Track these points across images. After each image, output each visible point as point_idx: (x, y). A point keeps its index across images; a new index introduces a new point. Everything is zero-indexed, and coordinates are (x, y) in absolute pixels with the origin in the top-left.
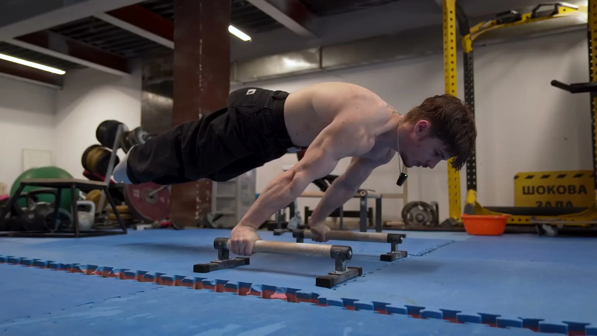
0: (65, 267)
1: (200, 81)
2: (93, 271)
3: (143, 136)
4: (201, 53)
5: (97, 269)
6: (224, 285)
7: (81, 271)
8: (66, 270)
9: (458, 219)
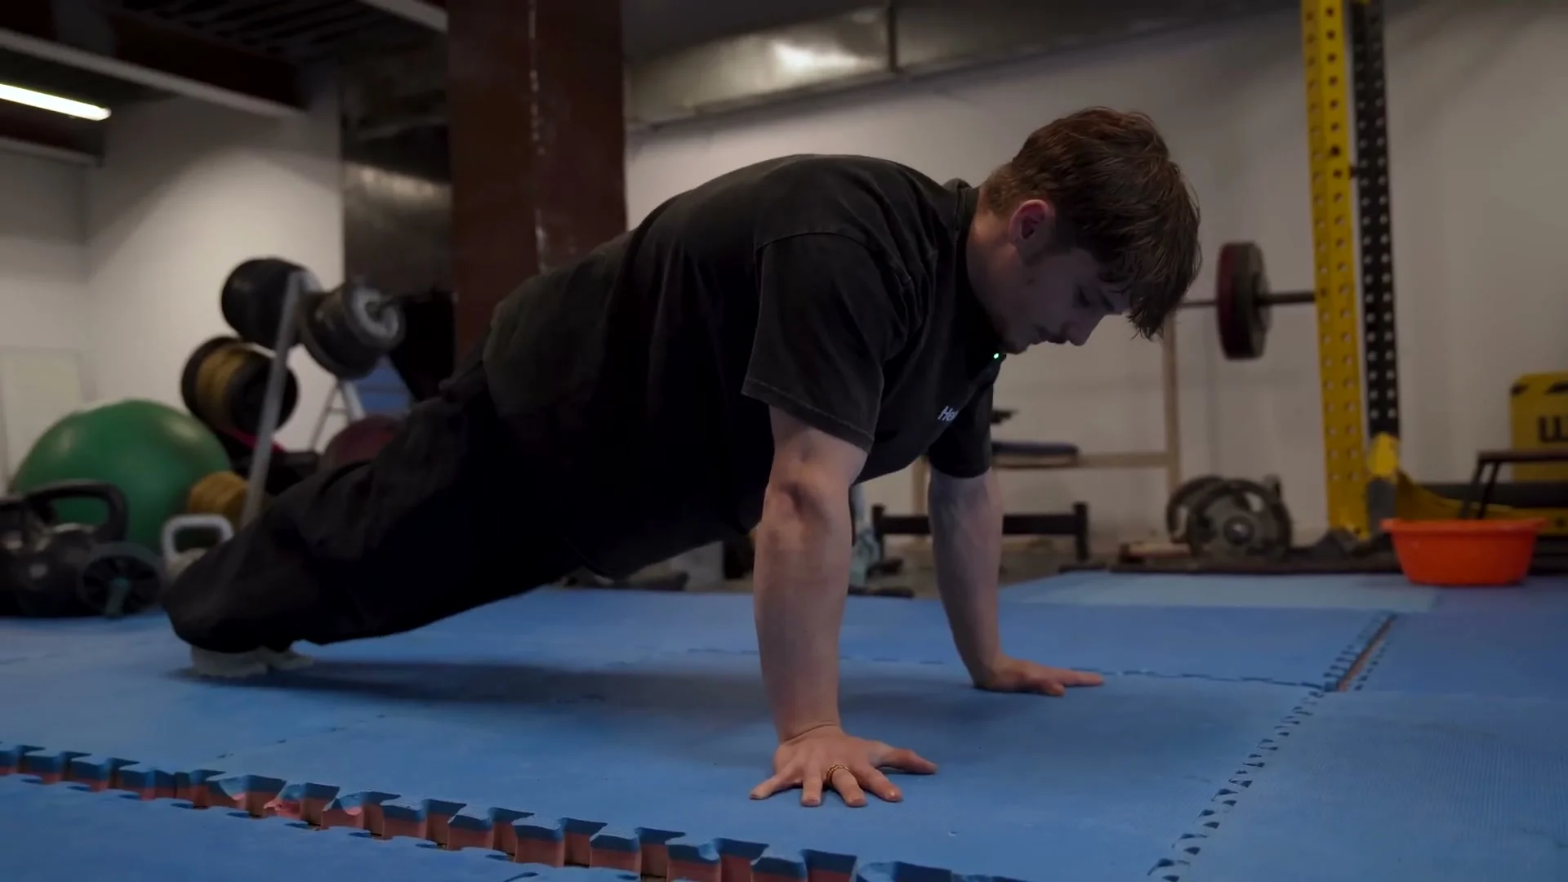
0: (170, 784)
1: (535, 124)
2: (273, 798)
3: (369, 305)
4: (532, 34)
5: (283, 792)
6: (754, 863)
7: (229, 802)
8: (175, 797)
9: (1358, 531)
